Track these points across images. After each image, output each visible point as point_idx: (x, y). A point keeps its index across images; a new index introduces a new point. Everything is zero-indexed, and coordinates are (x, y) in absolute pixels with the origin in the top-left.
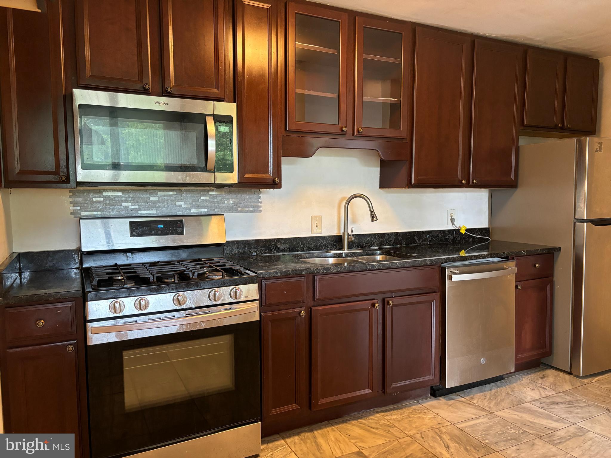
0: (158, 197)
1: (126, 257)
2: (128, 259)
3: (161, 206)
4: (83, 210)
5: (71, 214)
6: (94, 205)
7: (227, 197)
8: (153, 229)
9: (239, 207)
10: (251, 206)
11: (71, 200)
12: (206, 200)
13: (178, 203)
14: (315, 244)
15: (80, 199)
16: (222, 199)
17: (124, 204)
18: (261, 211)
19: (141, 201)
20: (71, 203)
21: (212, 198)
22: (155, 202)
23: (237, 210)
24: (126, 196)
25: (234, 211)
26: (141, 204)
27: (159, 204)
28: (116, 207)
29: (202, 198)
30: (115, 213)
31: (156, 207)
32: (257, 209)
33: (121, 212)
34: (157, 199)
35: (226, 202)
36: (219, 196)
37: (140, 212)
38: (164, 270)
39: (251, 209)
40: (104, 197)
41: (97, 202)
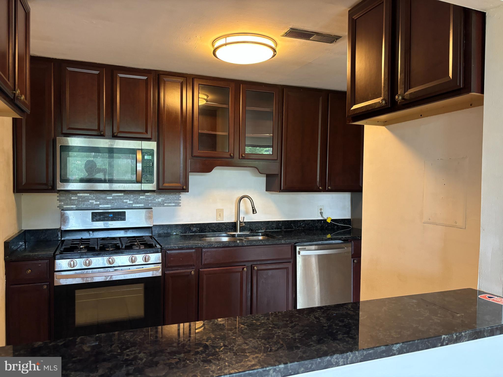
0: (112, 196)
1: (89, 234)
2: (90, 235)
3: (114, 202)
4: (65, 205)
5: (58, 207)
6: (72, 201)
7: (157, 197)
8: (106, 217)
9: (166, 203)
10: (174, 203)
11: (58, 198)
12: (143, 199)
13: (125, 201)
14: (218, 228)
15: (64, 198)
16: (154, 198)
17: (90, 201)
18: (180, 206)
19: (101, 199)
20: (58, 200)
21: (147, 198)
22: (111, 199)
23: (164, 205)
24: (92, 196)
25: (162, 206)
26: (101, 201)
27: (113, 201)
28: (86, 203)
29: (141, 197)
30: (85, 206)
31: (111, 203)
32: (178, 205)
33: (88, 206)
34: (111, 198)
35: (156, 200)
36: (152, 196)
37: (100, 206)
38: (106, 243)
39: (174, 204)
40: (78, 197)
41: (73, 200)
